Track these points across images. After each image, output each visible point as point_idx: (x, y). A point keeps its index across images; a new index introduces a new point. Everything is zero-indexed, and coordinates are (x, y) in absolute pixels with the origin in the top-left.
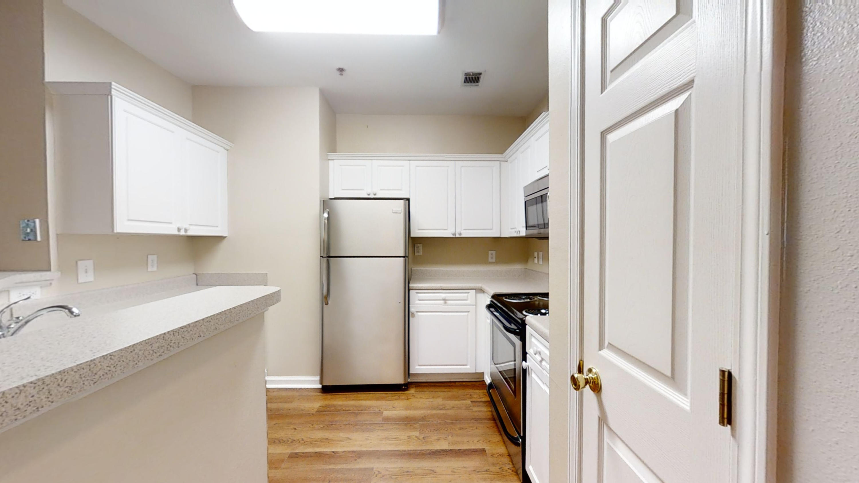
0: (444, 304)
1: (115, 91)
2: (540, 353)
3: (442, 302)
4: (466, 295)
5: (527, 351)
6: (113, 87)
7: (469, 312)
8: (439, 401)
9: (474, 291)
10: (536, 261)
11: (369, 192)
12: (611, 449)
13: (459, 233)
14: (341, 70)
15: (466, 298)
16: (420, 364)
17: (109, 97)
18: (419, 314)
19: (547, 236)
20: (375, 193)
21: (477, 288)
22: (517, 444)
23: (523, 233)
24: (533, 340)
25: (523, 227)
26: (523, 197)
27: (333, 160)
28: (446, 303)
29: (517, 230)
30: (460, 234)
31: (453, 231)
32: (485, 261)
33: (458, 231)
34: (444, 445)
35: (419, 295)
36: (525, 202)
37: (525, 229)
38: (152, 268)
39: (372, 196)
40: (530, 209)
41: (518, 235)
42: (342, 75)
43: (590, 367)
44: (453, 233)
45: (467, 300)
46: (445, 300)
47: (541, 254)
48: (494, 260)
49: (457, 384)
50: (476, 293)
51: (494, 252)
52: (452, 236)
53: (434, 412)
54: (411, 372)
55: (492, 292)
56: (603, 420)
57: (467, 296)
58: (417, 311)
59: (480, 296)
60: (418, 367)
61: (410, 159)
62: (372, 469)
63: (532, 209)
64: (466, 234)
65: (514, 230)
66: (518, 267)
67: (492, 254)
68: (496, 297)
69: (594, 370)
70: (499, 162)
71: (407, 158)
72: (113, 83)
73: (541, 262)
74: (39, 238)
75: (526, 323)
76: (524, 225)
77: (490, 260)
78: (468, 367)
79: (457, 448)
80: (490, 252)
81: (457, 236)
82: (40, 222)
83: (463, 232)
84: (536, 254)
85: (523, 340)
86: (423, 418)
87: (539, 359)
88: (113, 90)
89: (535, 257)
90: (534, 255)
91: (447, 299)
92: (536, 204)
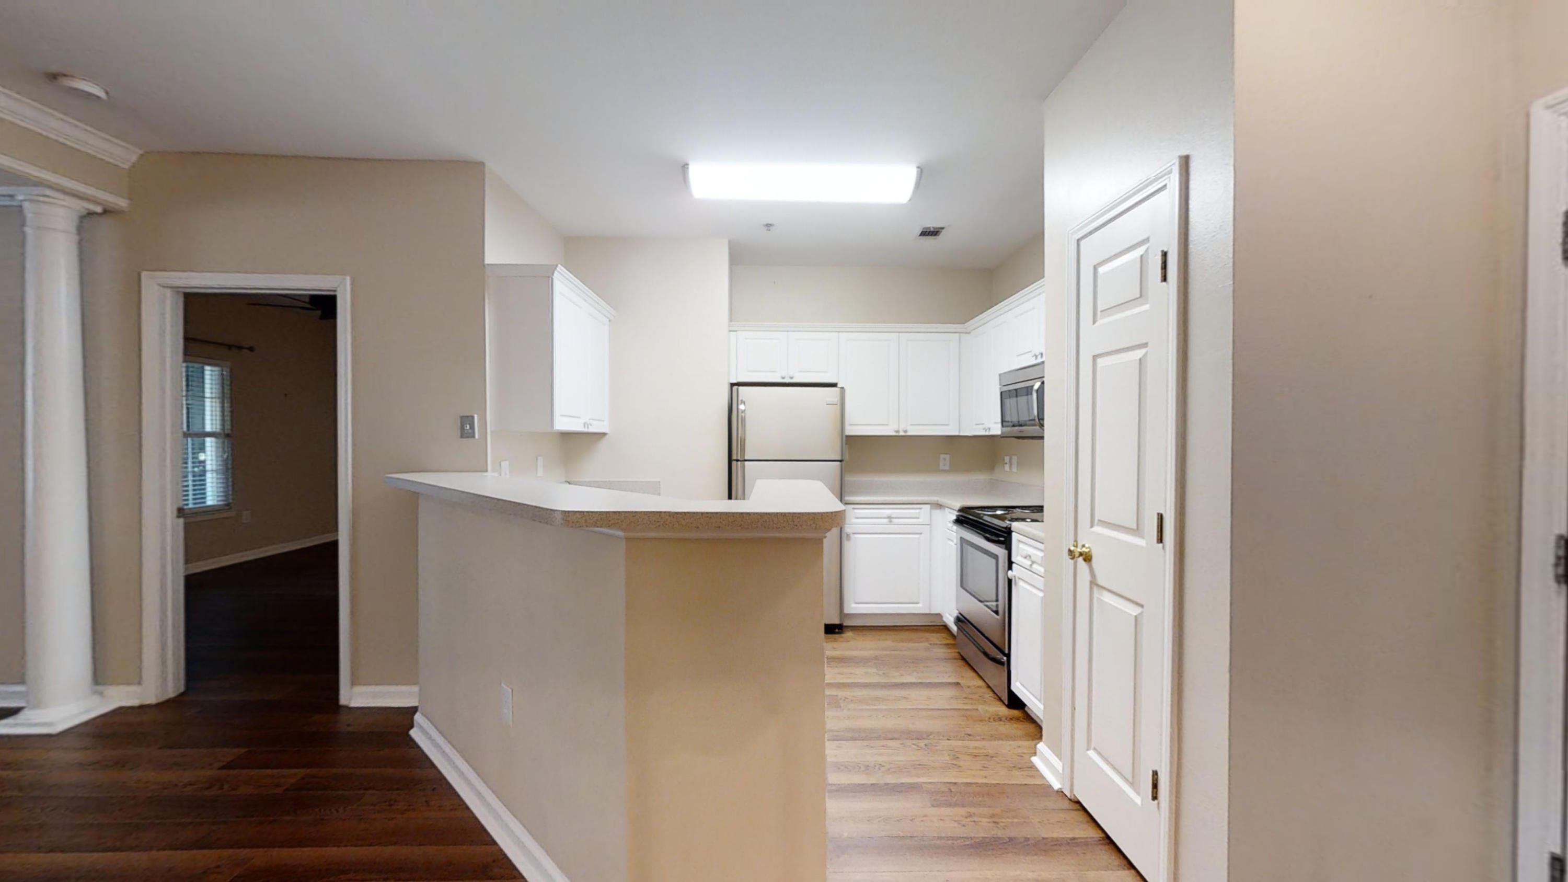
0: (888, 523)
1: (558, 273)
2: (1030, 557)
3: (886, 521)
4: (917, 511)
5: (1013, 559)
6: (558, 269)
7: (921, 534)
8: (889, 643)
9: (928, 506)
10: (1007, 468)
11: (784, 374)
12: (1100, 600)
13: (905, 429)
14: (768, 226)
15: (917, 516)
16: (857, 601)
17: (550, 279)
18: (857, 536)
19: (1041, 435)
20: (791, 376)
21: (933, 502)
22: (1002, 663)
23: (997, 430)
24: (1021, 546)
25: (996, 423)
26: (998, 386)
27: (736, 331)
28: (891, 522)
29: (987, 426)
30: (905, 431)
31: (896, 427)
32: (934, 469)
33: (902, 427)
34: (912, 680)
35: (856, 511)
36: (1001, 393)
37: (1000, 425)
38: (540, 473)
39: (787, 380)
40: (1007, 402)
41: (987, 433)
42: (769, 230)
43: (1083, 543)
44: (896, 430)
45: (918, 518)
46: (890, 517)
47: (1015, 458)
48: (947, 468)
49: (905, 628)
50: (931, 508)
51: (948, 457)
52: (894, 434)
53: (885, 652)
54: (846, 611)
55: (958, 505)
56: (1093, 583)
57: (919, 513)
58: (854, 532)
59: (937, 513)
60: (853, 605)
61: (838, 330)
62: (837, 696)
63: (1011, 402)
64: (912, 432)
65: (981, 427)
66: (981, 477)
67: (945, 459)
68: (964, 510)
69: (1087, 546)
70: (958, 334)
71: (834, 330)
72: (559, 265)
73: (1015, 470)
74: (477, 436)
75: (1012, 529)
76: (999, 420)
77: (941, 467)
78: (920, 605)
79: (928, 681)
80: (942, 456)
81: (902, 433)
82: (478, 417)
83: (909, 428)
84: (1007, 459)
85: (1009, 548)
86: (876, 658)
87: (1029, 563)
88: (556, 272)
89: (1006, 463)
90: (1004, 460)
91: (893, 516)
92: (1017, 396)
